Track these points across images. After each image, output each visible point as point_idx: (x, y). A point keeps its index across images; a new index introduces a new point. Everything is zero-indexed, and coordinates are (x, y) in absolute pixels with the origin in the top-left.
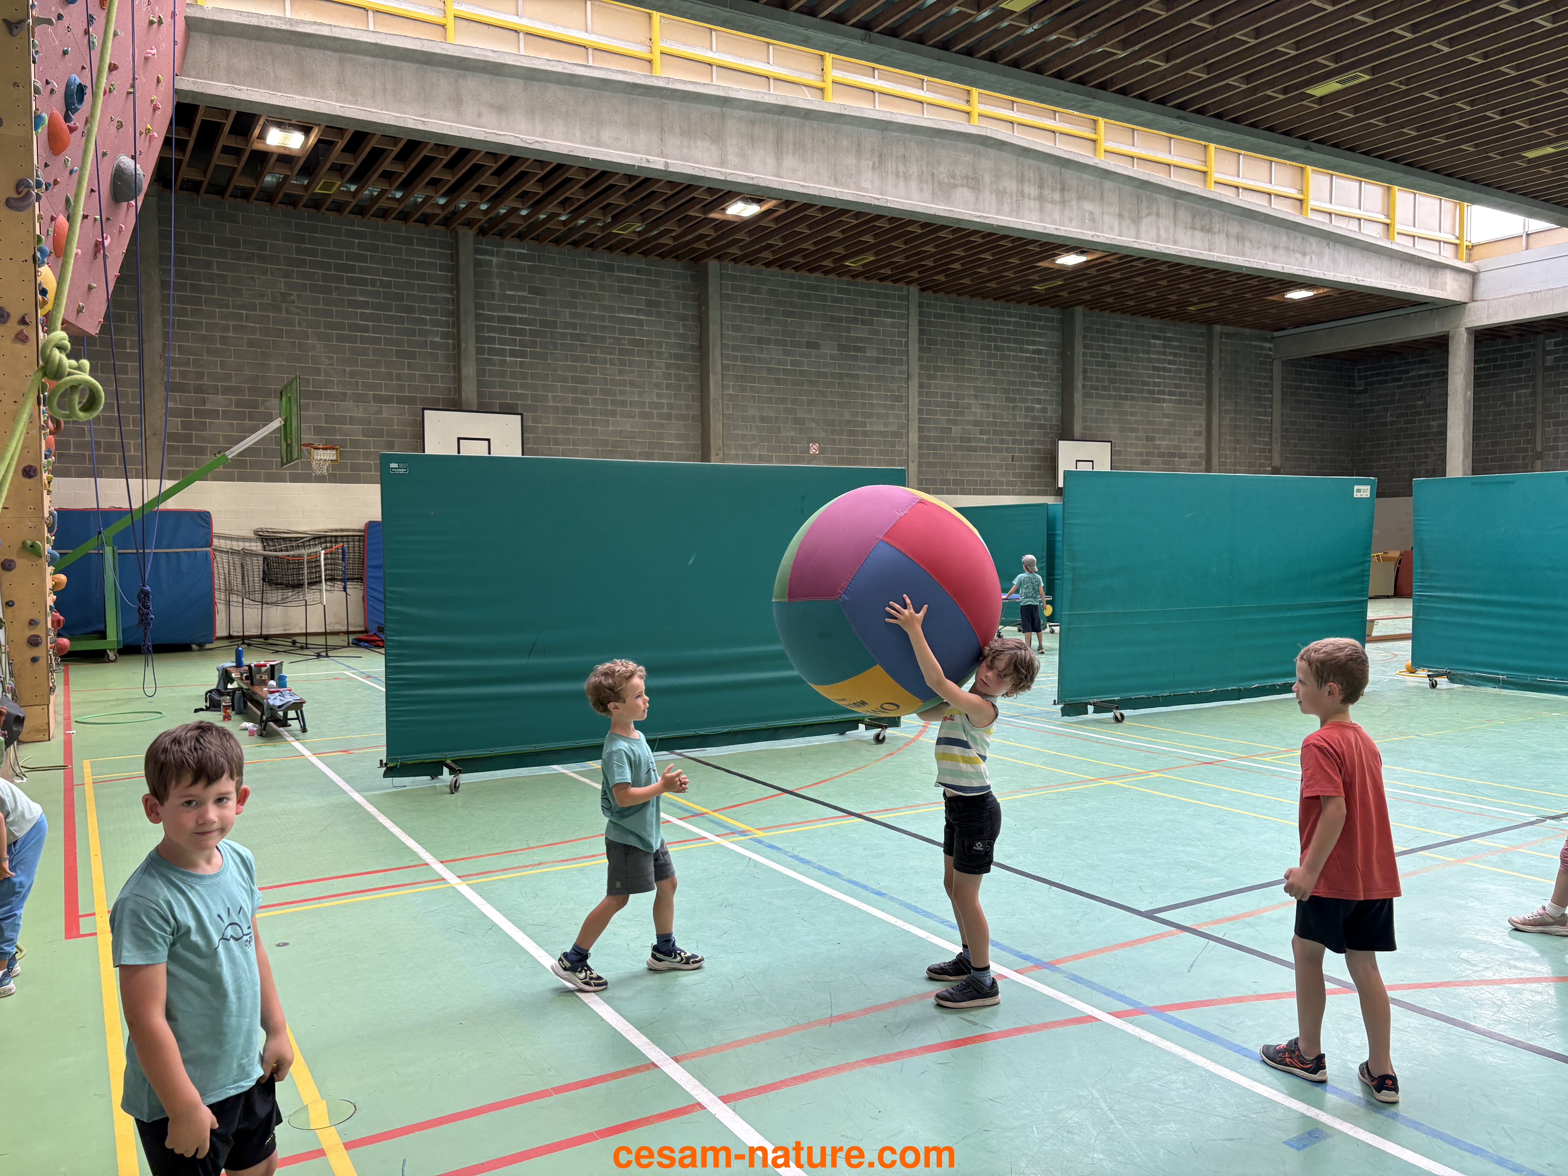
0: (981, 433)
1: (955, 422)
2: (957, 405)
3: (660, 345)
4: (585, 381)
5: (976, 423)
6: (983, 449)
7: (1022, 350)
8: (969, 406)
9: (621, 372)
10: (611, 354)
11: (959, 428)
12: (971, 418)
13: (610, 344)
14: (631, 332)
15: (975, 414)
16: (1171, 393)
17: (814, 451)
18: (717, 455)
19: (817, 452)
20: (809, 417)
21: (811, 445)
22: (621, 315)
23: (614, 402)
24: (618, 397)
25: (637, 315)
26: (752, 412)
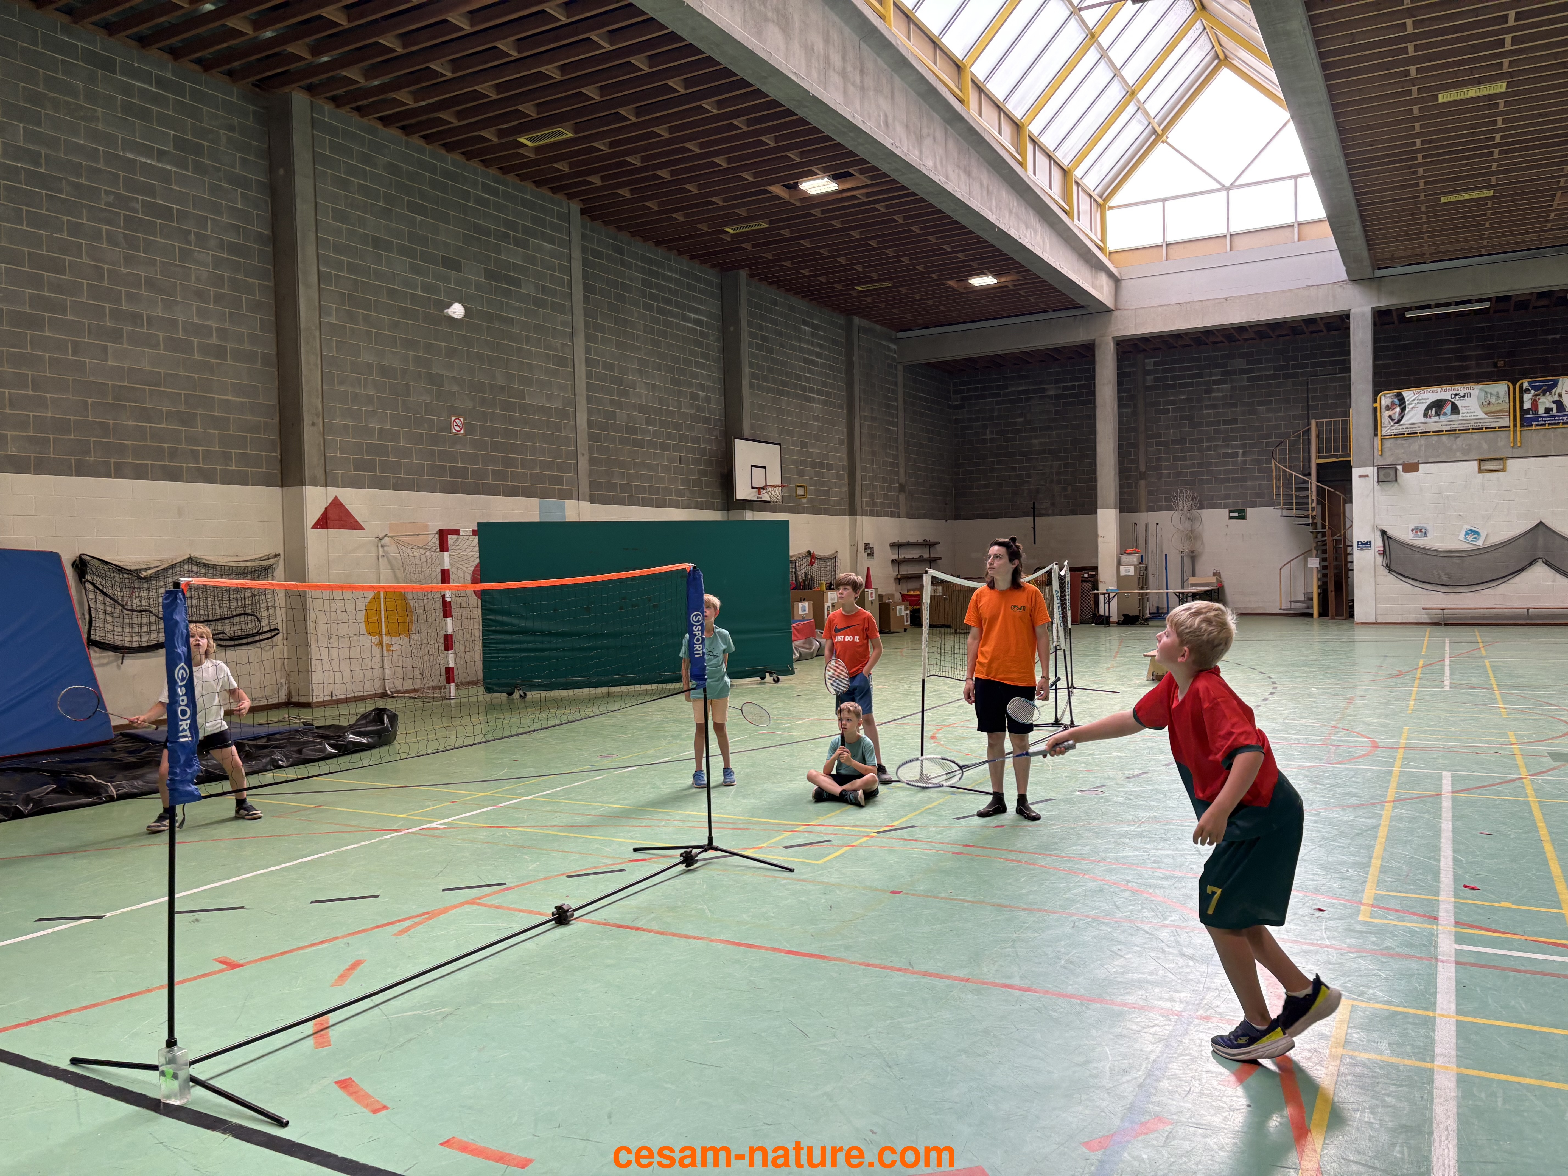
0: (648, 422)
1: (620, 405)
3: (202, 222)
5: (642, 409)
6: (649, 444)
7: (686, 319)
8: (634, 385)
9: (129, 260)
10: (109, 222)
11: (624, 413)
12: (636, 401)
13: (107, 204)
14: (150, 191)
15: (640, 396)
16: (819, 393)
17: (458, 429)
18: (313, 424)
19: (462, 431)
20: (448, 374)
21: (453, 419)
22: (129, 155)
23: (116, 314)
24: (125, 306)
25: (159, 161)
26: (366, 357)
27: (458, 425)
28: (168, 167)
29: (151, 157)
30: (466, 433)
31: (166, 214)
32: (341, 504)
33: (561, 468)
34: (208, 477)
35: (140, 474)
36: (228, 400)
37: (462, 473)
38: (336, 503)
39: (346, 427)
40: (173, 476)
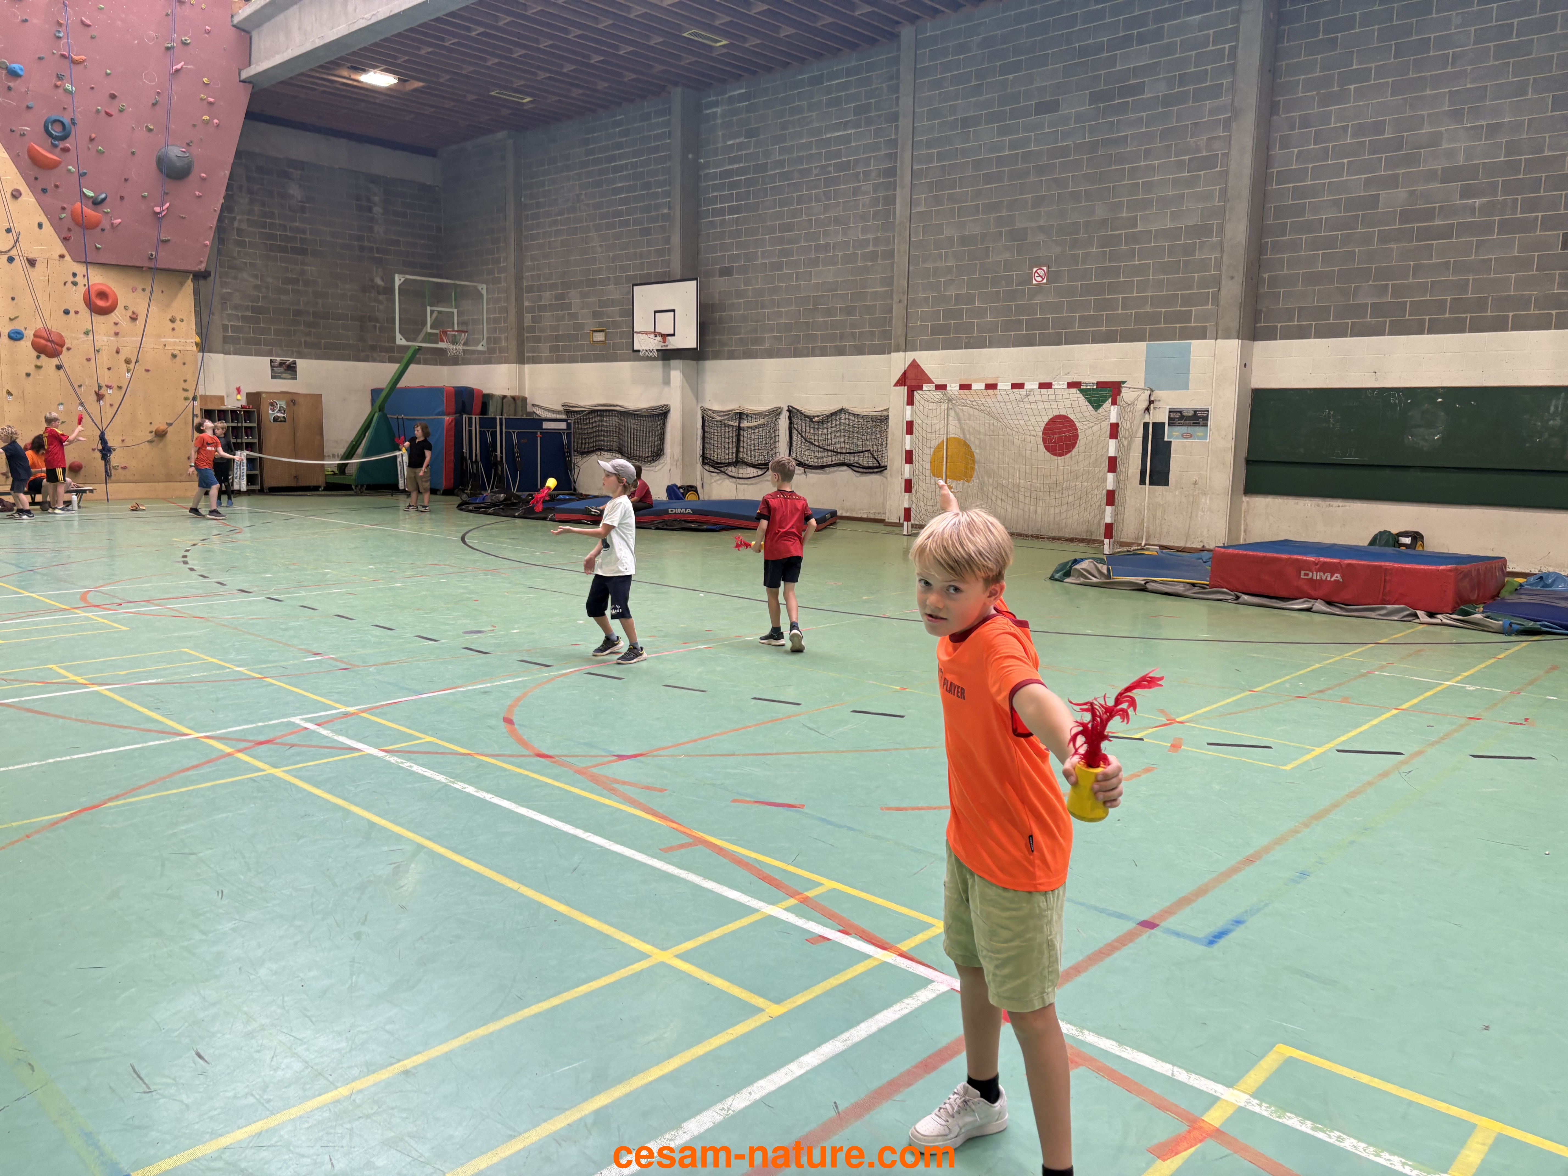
0: (1466, 193)
1: (1392, 182)
2: (1399, 144)
4: (789, 227)
5: (1451, 175)
6: (1466, 228)
8: (1435, 140)
9: (826, 208)
10: (816, 188)
11: (1401, 193)
12: (1438, 166)
13: (816, 175)
15: (1451, 154)
17: (1039, 279)
18: (900, 301)
19: (1045, 281)
20: (1034, 225)
21: (1035, 270)
22: (828, 136)
23: (818, 248)
24: (822, 241)
25: (845, 130)
26: (948, 232)
27: (1039, 276)
28: (850, 132)
29: (839, 131)
30: (1048, 282)
31: (846, 166)
32: (918, 365)
33: (1188, 301)
34: (860, 351)
35: (824, 353)
36: (876, 292)
37: (1043, 324)
38: (914, 365)
39: (927, 298)
40: (840, 352)
